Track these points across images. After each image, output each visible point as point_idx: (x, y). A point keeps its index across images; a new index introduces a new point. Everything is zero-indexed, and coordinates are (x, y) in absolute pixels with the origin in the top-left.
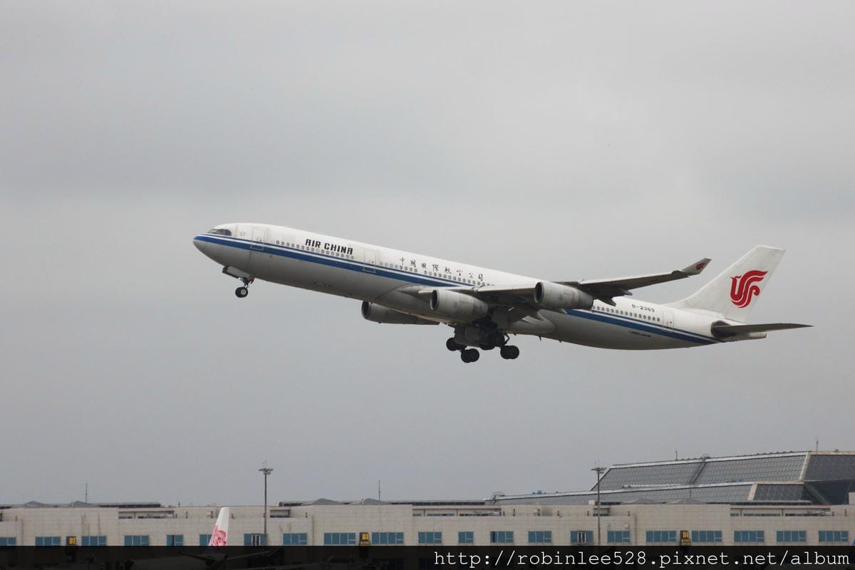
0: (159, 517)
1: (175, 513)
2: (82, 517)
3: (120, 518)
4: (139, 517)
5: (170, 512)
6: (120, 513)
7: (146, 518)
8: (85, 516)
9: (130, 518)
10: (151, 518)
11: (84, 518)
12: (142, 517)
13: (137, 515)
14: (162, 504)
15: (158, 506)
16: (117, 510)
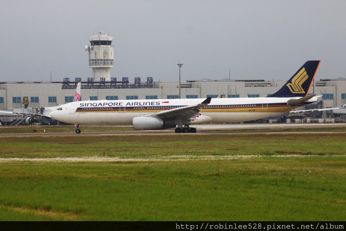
0: (264, 86)
1: (271, 84)
2: (228, 85)
3: (245, 86)
4: (255, 86)
5: (269, 84)
6: (245, 84)
7: (257, 86)
8: (229, 85)
9: (250, 86)
10: (260, 86)
11: (229, 86)
12: (256, 86)
13: (254, 85)
14: (265, 80)
15: (263, 81)
16: (244, 82)
